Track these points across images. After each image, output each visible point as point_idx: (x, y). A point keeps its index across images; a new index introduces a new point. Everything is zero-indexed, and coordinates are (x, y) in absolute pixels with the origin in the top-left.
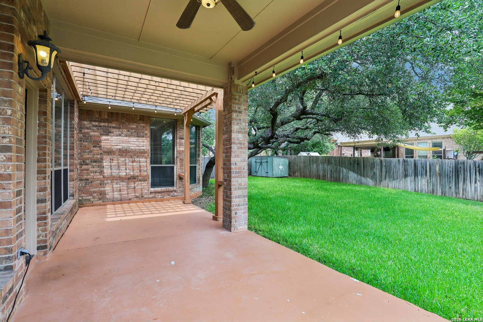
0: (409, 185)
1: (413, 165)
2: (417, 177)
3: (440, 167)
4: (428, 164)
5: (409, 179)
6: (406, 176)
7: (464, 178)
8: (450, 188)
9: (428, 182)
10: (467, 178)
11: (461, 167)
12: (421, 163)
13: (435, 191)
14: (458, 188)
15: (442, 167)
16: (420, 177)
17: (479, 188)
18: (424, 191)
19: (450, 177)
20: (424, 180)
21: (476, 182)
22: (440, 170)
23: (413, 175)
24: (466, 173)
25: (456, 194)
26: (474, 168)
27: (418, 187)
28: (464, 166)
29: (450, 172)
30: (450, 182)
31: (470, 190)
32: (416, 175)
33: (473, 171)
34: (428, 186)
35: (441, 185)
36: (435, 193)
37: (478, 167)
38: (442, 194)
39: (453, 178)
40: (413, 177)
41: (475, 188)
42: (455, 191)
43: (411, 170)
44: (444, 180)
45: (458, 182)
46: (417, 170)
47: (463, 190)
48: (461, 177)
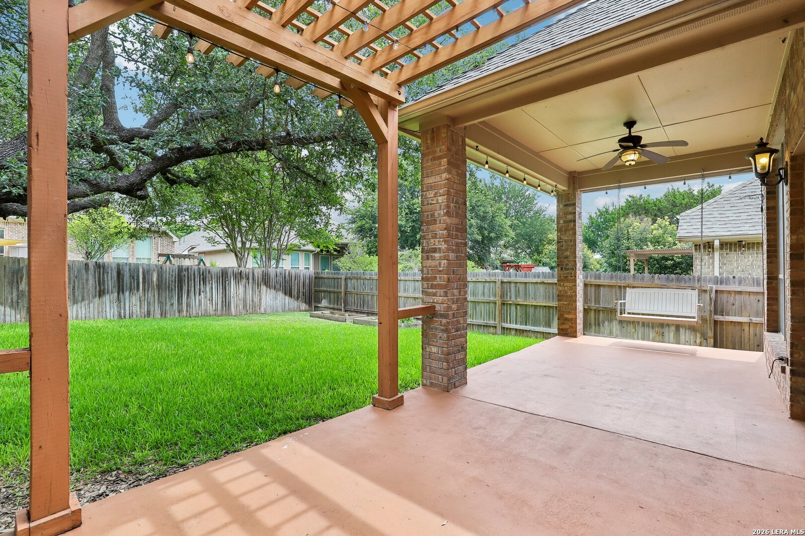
0: (108, 310)
1: (115, 274)
2: (123, 293)
3: (158, 275)
4: (141, 271)
5: (107, 298)
6: (101, 293)
7: (188, 290)
8: (172, 304)
9: (140, 301)
10: (191, 289)
11: (185, 275)
12: (130, 270)
13: (152, 312)
14: (182, 303)
15: (162, 276)
16: (127, 294)
17: (203, 300)
18: (135, 316)
19: (172, 289)
20: (134, 297)
21: (200, 294)
22: (158, 279)
23: (115, 290)
24: (190, 282)
25: (179, 312)
26: (199, 276)
27: (125, 309)
28: (188, 273)
29: (172, 282)
30: (172, 296)
31: (194, 305)
32: (120, 289)
33: (197, 280)
34: (140, 307)
35: (160, 302)
36: (151, 316)
37: (202, 275)
38: (161, 315)
39: (175, 291)
40: (116, 294)
41: (200, 301)
42: (178, 309)
43: (110, 282)
44: (164, 295)
45: (182, 296)
46: (123, 281)
47: (187, 306)
48: (185, 288)
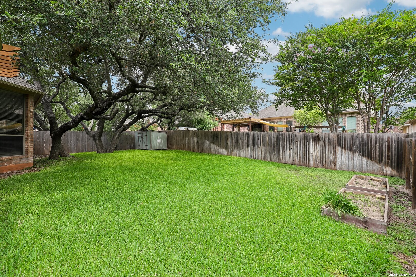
0: (250, 154)
1: (252, 137)
2: (255, 147)
3: (269, 138)
4: (262, 135)
5: (250, 148)
6: (248, 146)
7: (283, 147)
8: (275, 155)
9: (261, 151)
10: (285, 146)
11: (281, 138)
12: (257, 135)
13: (266, 158)
14: (280, 154)
15: (270, 138)
16: (256, 147)
17: (291, 154)
18: (259, 158)
19: (275, 146)
20: (259, 149)
21: (290, 150)
22: (268, 140)
23: (252, 145)
24: (284, 142)
25: (278, 159)
26: (289, 138)
27: (255, 154)
28: (283, 137)
29: (275, 142)
30: (275, 150)
31: (286, 156)
32: (254, 145)
33: (288, 141)
34: (261, 154)
35: (270, 153)
36: (266, 159)
37: (291, 138)
38: (270, 160)
39: (276, 147)
40: (253, 147)
41: (290, 154)
42: (278, 157)
43: (251, 142)
44: (271, 149)
45: (280, 150)
46: (255, 141)
47: (283, 156)
48: (281, 146)
